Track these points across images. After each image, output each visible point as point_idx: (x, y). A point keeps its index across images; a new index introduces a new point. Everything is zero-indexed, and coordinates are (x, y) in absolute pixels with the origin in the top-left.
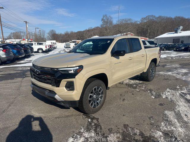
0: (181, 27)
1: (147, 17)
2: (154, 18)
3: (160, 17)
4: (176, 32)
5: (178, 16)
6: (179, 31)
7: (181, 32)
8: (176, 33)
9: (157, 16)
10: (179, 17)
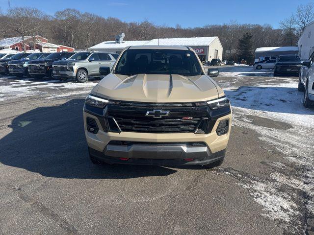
0: (123, 35)
1: (65, 11)
2: (78, 15)
3: (87, 15)
4: (118, 41)
5: (112, 17)
6: (121, 40)
7: (124, 41)
8: (118, 43)
9: (82, 12)
10: (113, 19)
